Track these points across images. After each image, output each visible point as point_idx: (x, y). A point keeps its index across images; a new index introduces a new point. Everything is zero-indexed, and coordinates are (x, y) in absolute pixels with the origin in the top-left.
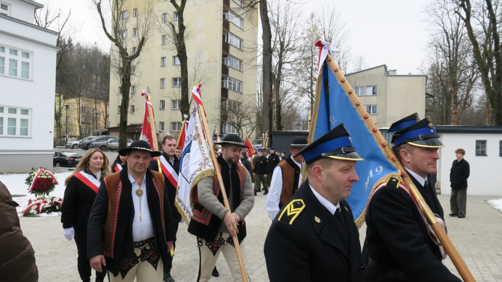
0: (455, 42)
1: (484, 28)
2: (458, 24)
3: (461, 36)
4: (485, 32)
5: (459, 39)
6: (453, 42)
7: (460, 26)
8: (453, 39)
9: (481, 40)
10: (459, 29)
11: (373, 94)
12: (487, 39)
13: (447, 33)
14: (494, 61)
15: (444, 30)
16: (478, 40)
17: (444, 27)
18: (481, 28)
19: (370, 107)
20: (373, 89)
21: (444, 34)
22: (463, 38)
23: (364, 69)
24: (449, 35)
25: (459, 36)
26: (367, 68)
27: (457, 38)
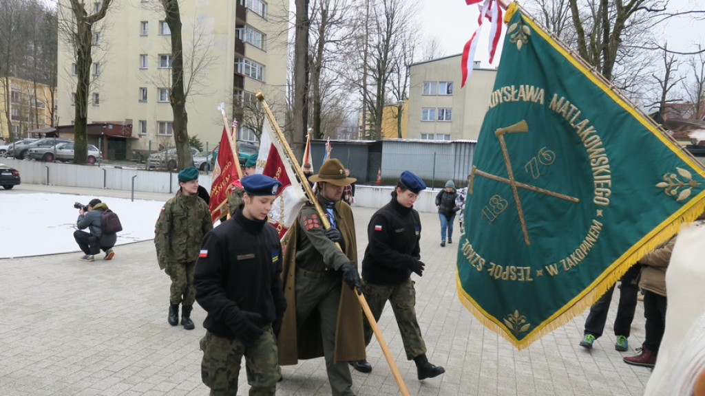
0: (557, 29)
1: (593, 12)
2: (562, 4)
3: (564, 21)
4: (594, 17)
5: (561, 24)
6: (554, 27)
7: (564, 6)
8: (554, 24)
9: (587, 27)
10: (563, 11)
11: (448, 92)
12: (595, 26)
13: (546, 15)
14: (602, 57)
15: (544, 10)
16: (584, 27)
17: (544, 6)
18: (588, 11)
19: (443, 111)
20: (448, 87)
21: (543, 16)
22: (566, 23)
23: (438, 57)
24: (549, 18)
25: (562, 20)
26: (441, 57)
27: (559, 23)
